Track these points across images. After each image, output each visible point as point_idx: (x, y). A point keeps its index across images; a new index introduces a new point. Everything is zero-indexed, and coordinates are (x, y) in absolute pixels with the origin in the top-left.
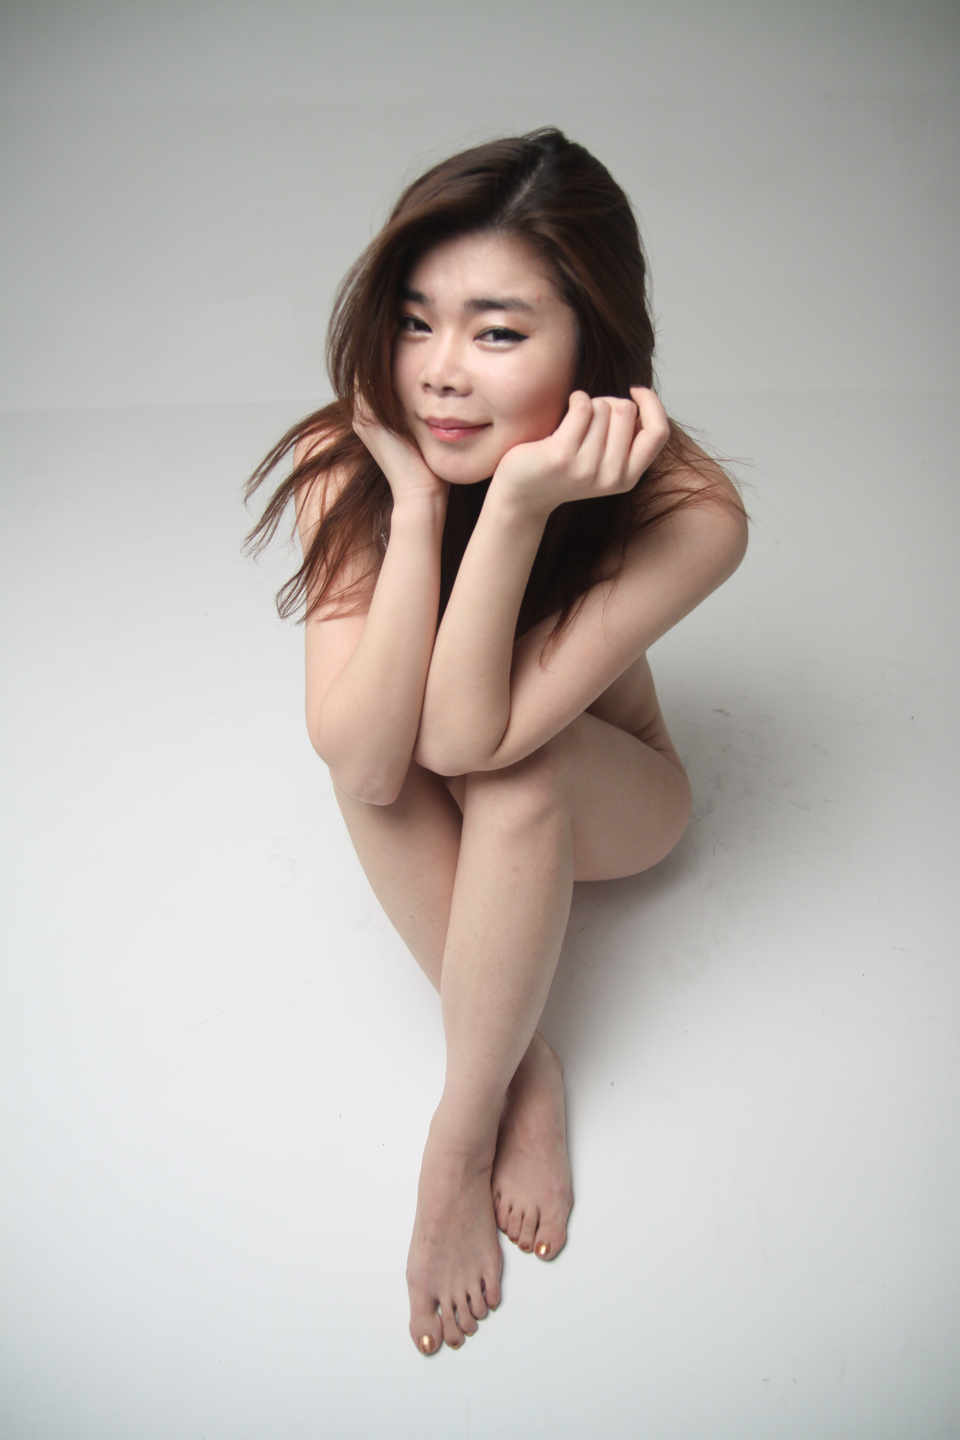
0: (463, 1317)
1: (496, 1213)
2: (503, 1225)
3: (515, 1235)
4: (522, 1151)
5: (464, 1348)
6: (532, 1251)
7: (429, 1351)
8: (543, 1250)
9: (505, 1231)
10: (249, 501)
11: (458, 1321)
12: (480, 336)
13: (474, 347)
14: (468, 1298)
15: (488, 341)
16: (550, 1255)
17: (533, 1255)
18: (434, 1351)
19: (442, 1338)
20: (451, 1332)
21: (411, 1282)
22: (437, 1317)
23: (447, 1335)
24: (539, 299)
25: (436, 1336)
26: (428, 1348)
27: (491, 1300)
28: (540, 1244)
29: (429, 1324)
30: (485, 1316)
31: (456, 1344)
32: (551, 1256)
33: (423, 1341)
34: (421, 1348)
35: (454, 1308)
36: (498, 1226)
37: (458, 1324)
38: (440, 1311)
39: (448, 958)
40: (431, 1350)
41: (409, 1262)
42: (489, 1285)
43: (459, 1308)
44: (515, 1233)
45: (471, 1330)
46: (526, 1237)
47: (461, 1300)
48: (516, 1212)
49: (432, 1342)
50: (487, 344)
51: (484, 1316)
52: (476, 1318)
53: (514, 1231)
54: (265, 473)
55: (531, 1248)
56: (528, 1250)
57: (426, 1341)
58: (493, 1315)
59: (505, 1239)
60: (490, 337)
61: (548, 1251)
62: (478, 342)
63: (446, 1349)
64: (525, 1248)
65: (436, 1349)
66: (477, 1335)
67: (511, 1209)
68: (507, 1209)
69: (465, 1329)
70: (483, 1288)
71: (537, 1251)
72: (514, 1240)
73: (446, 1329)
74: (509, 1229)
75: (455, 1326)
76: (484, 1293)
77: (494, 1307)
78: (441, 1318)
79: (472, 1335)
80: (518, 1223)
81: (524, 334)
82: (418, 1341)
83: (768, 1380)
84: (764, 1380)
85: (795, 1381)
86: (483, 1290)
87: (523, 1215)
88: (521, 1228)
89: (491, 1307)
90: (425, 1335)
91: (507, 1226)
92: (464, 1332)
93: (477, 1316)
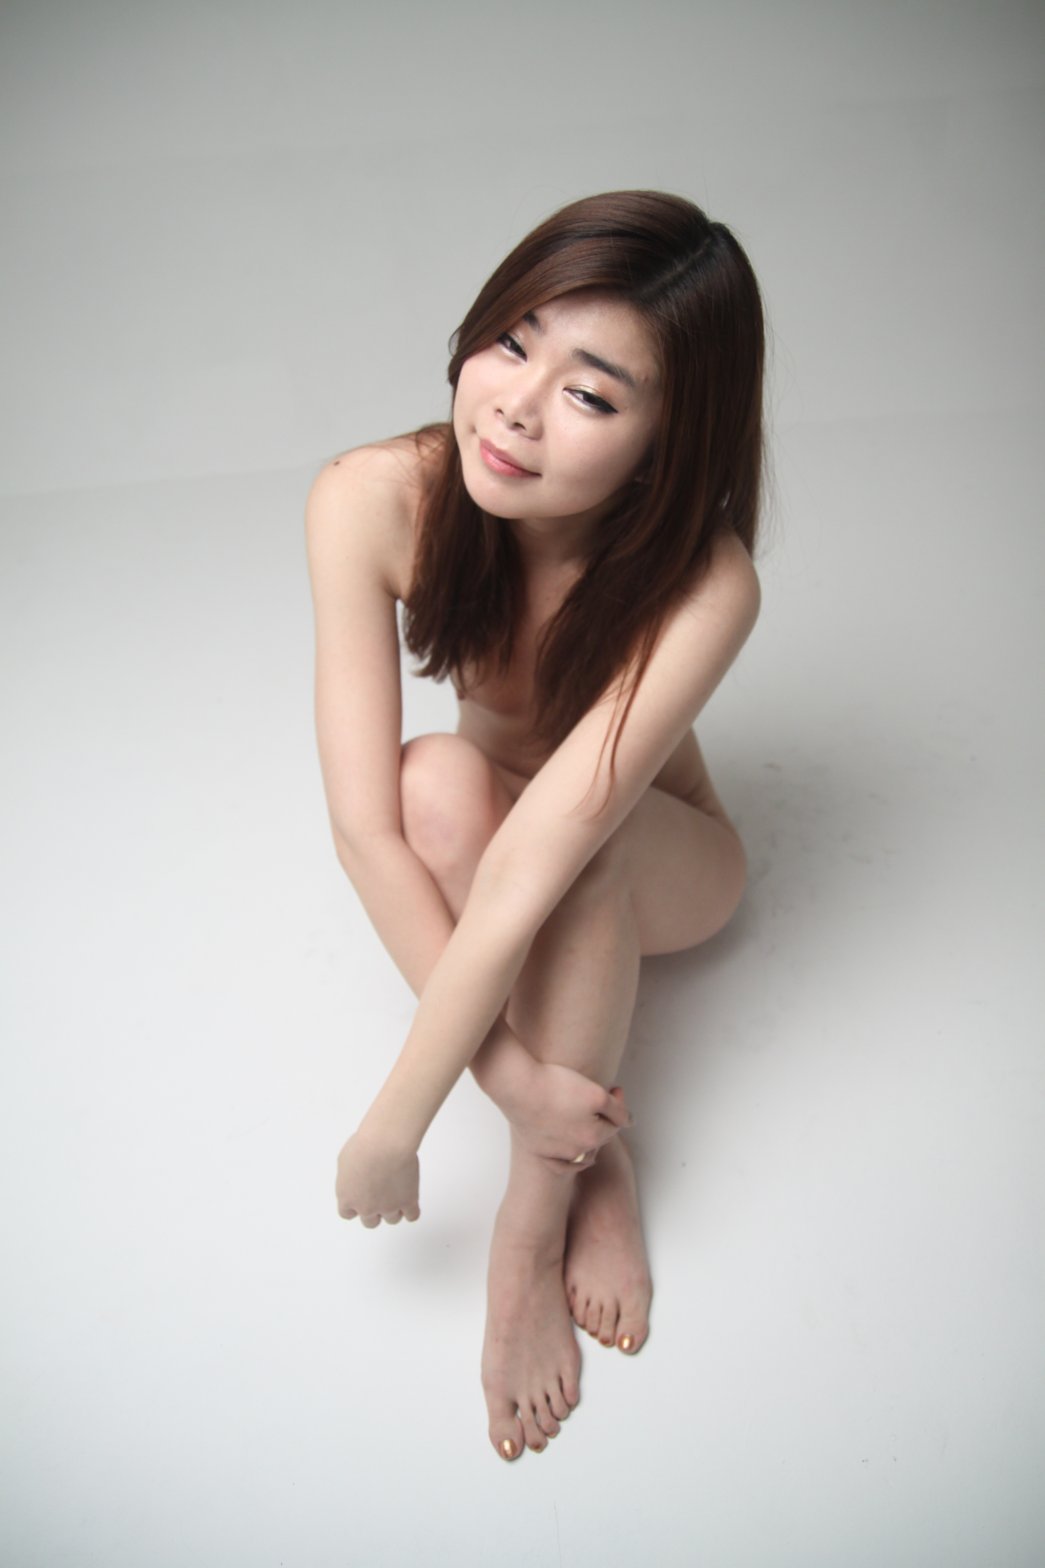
1: (570, 1309)
4: (596, 1241)
6: (614, 1345)
7: (510, 1456)
8: (623, 1345)
9: (583, 1327)
11: (539, 1423)
14: (548, 1399)
16: (630, 1350)
18: (515, 1457)
19: (524, 1441)
20: (533, 1435)
22: (516, 1420)
23: (529, 1438)
24: (646, 379)
25: (517, 1440)
26: (509, 1452)
28: (622, 1338)
29: (509, 1427)
30: (566, 1417)
31: (538, 1447)
32: (632, 1350)
33: (503, 1447)
34: (502, 1452)
35: (534, 1409)
36: (574, 1320)
37: (539, 1426)
40: (513, 1456)
41: (484, 1363)
42: (570, 1384)
43: (539, 1409)
44: (594, 1327)
45: (553, 1432)
46: (606, 1332)
47: (540, 1400)
48: (594, 1306)
49: (513, 1446)
50: (575, 401)
52: (558, 1419)
55: (611, 1343)
56: (608, 1344)
57: (507, 1445)
60: (580, 396)
61: (631, 1344)
64: (605, 1342)
65: (518, 1453)
66: (560, 1436)
67: (588, 1303)
68: (583, 1305)
69: (547, 1431)
70: (564, 1387)
71: (620, 1345)
72: (593, 1334)
73: (526, 1432)
74: (589, 1324)
75: (535, 1428)
76: (563, 1391)
77: (574, 1407)
78: (520, 1420)
79: (555, 1437)
80: (596, 1317)
81: (614, 409)
82: (499, 1447)
83: (867, 1461)
84: (863, 1461)
85: (895, 1460)
86: (562, 1389)
87: (601, 1309)
88: (600, 1322)
89: (570, 1406)
90: (506, 1439)
91: (585, 1321)
92: (546, 1435)
93: (559, 1416)
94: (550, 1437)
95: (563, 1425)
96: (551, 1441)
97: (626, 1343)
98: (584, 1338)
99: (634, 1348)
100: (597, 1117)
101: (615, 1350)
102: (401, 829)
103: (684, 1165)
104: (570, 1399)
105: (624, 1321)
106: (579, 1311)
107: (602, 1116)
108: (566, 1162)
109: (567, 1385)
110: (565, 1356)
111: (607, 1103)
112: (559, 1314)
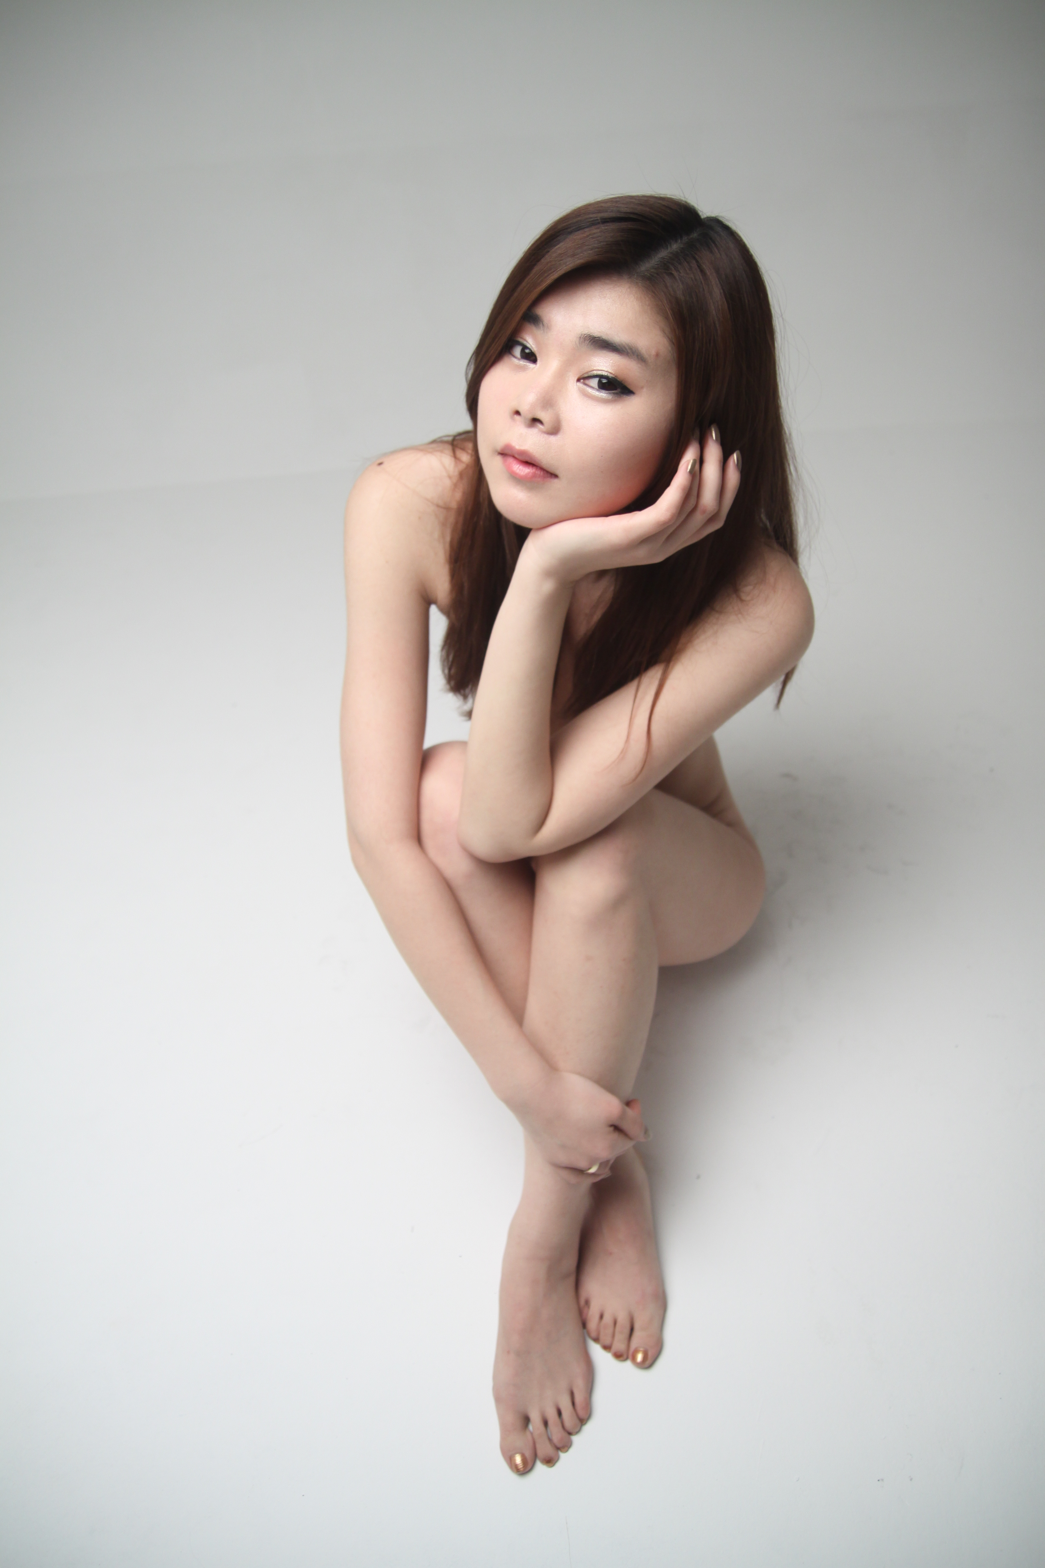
0: (556, 1433)
1: (584, 1321)
3: (607, 1342)
4: (611, 1254)
6: (627, 1359)
7: (522, 1470)
9: (596, 1340)
11: (550, 1437)
12: (583, 379)
13: (575, 390)
14: (559, 1412)
15: (591, 388)
18: (526, 1471)
19: (535, 1456)
20: (544, 1449)
22: (528, 1433)
23: (540, 1453)
24: (656, 354)
25: (528, 1454)
26: (521, 1466)
27: (584, 1413)
28: (636, 1352)
29: (520, 1441)
31: (550, 1461)
32: (646, 1364)
33: (515, 1460)
34: (514, 1466)
35: (546, 1423)
36: (588, 1335)
37: (550, 1440)
40: (525, 1470)
41: (495, 1375)
42: (582, 1397)
43: (550, 1423)
44: (607, 1341)
45: (565, 1446)
46: (619, 1345)
47: (552, 1415)
48: (608, 1319)
49: (524, 1460)
50: (589, 391)
51: (577, 1430)
52: (570, 1434)
53: (606, 1339)
55: (625, 1356)
56: (621, 1359)
57: (518, 1459)
58: (588, 1428)
60: (594, 383)
61: (644, 1358)
63: (540, 1467)
64: (618, 1356)
65: (529, 1467)
66: (572, 1451)
67: (601, 1317)
68: (597, 1316)
69: (559, 1445)
70: (573, 1400)
71: (634, 1359)
72: (607, 1348)
73: (538, 1446)
74: (602, 1337)
75: (547, 1441)
76: (575, 1406)
77: (585, 1421)
78: (532, 1434)
79: (567, 1451)
80: (610, 1331)
81: (631, 388)
82: (510, 1461)
83: (882, 1480)
84: (879, 1480)
85: (911, 1480)
86: (573, 1403)
87: (615, 1323)
88: (613, 1336)
89: (582, 1421)
90: (517, 1453)
91: (598, 1334)
92: (558, 1449)
93: (570, 1430)
94: (561, 1451)
95: (575, 1439)
96: (563, 1456)
97: (640, 1357)
98: (596, 1351)
99: (648, 1363)
100: (612, 1129)
101: (628, 1364)
102: (418, 837)
103: (698, 1177)
104: (581, 1413)
105: (637, 1334)
106: (592, 1324)
107: (616, 1128)
108: (580, 1172)
109: (579, 1398)
110: (577, 1370)
111: (622, 1116)
112: (571, 1326)
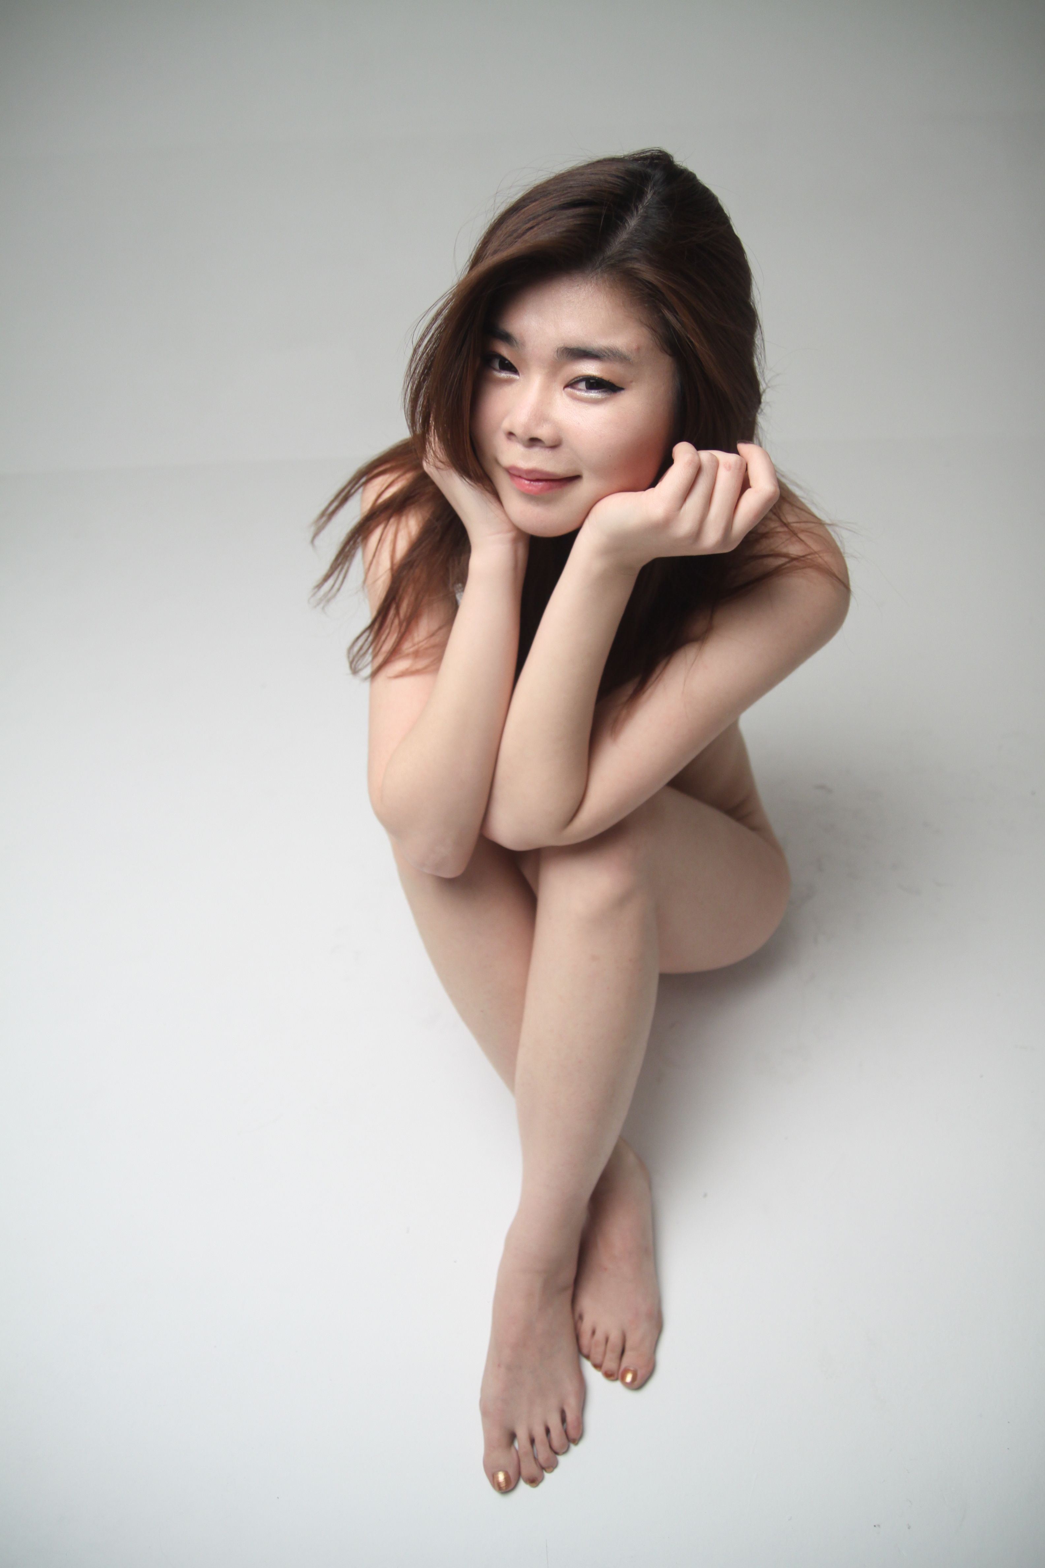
0: (542, 1452)
1: (577, 1337)
2: (585, 1350)
3: (598, 1361)
4: (606, 1269)
5: (542, 1485)
6: (617, 1379)
7: (504, 1488)
8: (629, 1378)
9: (588, 1357)
10: (317, 541)
11: (536, 1456)
12: (572, 384)
13: (564, 395)
14: (548, 1431)
15: (580, 390)
16: (637, 1383)
17: (618, 1384)
18: (510, 1489)
19: (519, 1474)
20: (529, 1467)
21: (485, 1413)
22: (513, 1451)
23: (524, 1472)
24: (638, 349)
25: (512, 1472)
26: (503, 1485)
27: (572, 1433)
28: (626, 1372)
29: (504, 1458)
30: (566, 1451)
31: (534, 1481)
32: (639, 1384)
33: (498, 1478)
34: (496, 1484)
35: (532, 1441)
36: (580, 1352)
37: (536, 1459)
38: (516, 1444)
39: (523, 1056)
40: (507, 1488)
41: (483, 1390)
42: (570, 1417)
43: (537, 1441)
44: (598, 1359)
45: (551, 1466)
46: (610, 1364)
47: (539, 1433)
48: (600, 1336)
49: (507, 1479)
50: (578, 393)
51: (564, 1450)
52: (556, 1453)
53: (598, 1357)
54: (334, 512)
55: (616, 1376)
56: (612, 1378)
57: (501, 1477)
58: (574, 1450)
59: (587, 1367)
60: (582, 385)
61: (634, 1379)
62: (569, 390)
63: (523, 1486)
64: (609, 1375)
65: (512, 1486)
67: (594, 1332)
68: (589, 1333)
69: (544, 1465)
70: (563, 1420)
71: (623, 1379)
72: (597, 1366)
73: (523, 1465)
74: (592, 1355)
75: (532, 1461)
76: (565, 1425)
77: (576, 1441)
78: (517, 1452)
79: (552, 1471)
80: (601, 1349)
81: (620, 386)
82: (493, 1478)
85: (909, 1528)
86: (563, 1423)
87: (607, 1340)
88: (605, 1354)
89: (573, 1441)
90: (500, 1470)
91: (590, 1351)
92: (543, 1468)
93: (558, 1451)
94: (546, 1471)
95: (561, 1459)
96: (547, 1475)
104: (569, 1433)
